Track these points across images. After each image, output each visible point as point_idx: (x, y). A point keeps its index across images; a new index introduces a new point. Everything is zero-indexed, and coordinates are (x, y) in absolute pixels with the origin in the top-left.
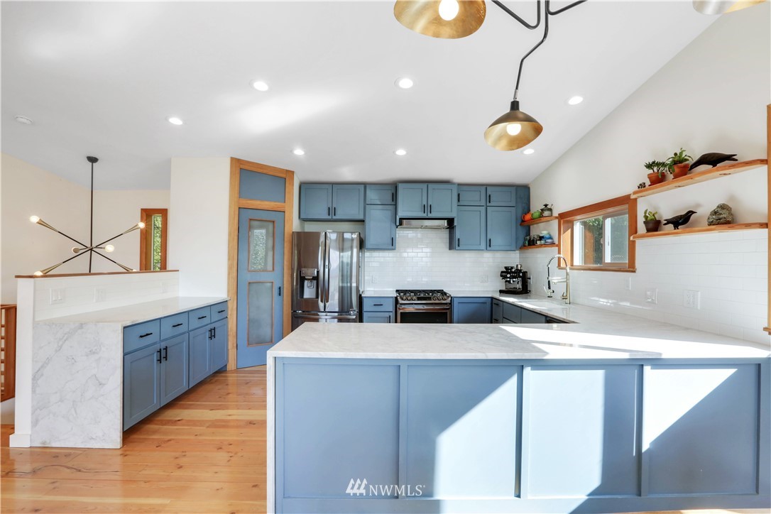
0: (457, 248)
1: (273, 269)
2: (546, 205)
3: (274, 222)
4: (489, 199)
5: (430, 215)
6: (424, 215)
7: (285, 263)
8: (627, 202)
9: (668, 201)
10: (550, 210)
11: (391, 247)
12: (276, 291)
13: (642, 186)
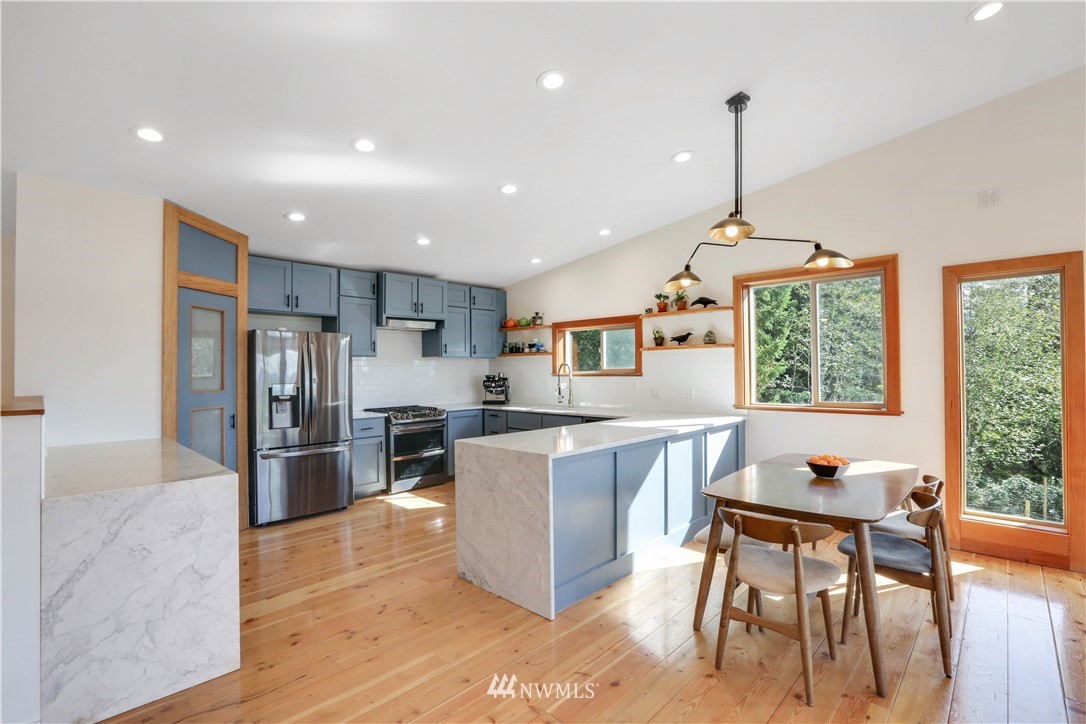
0: (444, 355)
1: (222, 388)
2: (537, 314)
3: (222, 313)
4: (473, 301)
5: (421, 316)
6: (415, 315)
7: (239, 377)
8: (634, 321)
9: (671, 325)
10: (541, 318)
11: (371, 353)
12: (227, 422)
13: (649, 311)
